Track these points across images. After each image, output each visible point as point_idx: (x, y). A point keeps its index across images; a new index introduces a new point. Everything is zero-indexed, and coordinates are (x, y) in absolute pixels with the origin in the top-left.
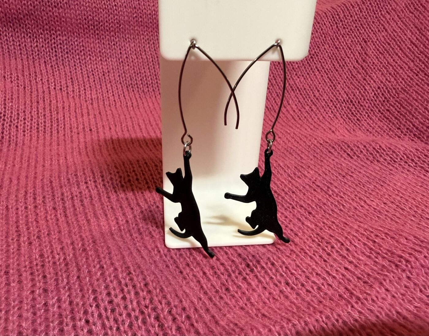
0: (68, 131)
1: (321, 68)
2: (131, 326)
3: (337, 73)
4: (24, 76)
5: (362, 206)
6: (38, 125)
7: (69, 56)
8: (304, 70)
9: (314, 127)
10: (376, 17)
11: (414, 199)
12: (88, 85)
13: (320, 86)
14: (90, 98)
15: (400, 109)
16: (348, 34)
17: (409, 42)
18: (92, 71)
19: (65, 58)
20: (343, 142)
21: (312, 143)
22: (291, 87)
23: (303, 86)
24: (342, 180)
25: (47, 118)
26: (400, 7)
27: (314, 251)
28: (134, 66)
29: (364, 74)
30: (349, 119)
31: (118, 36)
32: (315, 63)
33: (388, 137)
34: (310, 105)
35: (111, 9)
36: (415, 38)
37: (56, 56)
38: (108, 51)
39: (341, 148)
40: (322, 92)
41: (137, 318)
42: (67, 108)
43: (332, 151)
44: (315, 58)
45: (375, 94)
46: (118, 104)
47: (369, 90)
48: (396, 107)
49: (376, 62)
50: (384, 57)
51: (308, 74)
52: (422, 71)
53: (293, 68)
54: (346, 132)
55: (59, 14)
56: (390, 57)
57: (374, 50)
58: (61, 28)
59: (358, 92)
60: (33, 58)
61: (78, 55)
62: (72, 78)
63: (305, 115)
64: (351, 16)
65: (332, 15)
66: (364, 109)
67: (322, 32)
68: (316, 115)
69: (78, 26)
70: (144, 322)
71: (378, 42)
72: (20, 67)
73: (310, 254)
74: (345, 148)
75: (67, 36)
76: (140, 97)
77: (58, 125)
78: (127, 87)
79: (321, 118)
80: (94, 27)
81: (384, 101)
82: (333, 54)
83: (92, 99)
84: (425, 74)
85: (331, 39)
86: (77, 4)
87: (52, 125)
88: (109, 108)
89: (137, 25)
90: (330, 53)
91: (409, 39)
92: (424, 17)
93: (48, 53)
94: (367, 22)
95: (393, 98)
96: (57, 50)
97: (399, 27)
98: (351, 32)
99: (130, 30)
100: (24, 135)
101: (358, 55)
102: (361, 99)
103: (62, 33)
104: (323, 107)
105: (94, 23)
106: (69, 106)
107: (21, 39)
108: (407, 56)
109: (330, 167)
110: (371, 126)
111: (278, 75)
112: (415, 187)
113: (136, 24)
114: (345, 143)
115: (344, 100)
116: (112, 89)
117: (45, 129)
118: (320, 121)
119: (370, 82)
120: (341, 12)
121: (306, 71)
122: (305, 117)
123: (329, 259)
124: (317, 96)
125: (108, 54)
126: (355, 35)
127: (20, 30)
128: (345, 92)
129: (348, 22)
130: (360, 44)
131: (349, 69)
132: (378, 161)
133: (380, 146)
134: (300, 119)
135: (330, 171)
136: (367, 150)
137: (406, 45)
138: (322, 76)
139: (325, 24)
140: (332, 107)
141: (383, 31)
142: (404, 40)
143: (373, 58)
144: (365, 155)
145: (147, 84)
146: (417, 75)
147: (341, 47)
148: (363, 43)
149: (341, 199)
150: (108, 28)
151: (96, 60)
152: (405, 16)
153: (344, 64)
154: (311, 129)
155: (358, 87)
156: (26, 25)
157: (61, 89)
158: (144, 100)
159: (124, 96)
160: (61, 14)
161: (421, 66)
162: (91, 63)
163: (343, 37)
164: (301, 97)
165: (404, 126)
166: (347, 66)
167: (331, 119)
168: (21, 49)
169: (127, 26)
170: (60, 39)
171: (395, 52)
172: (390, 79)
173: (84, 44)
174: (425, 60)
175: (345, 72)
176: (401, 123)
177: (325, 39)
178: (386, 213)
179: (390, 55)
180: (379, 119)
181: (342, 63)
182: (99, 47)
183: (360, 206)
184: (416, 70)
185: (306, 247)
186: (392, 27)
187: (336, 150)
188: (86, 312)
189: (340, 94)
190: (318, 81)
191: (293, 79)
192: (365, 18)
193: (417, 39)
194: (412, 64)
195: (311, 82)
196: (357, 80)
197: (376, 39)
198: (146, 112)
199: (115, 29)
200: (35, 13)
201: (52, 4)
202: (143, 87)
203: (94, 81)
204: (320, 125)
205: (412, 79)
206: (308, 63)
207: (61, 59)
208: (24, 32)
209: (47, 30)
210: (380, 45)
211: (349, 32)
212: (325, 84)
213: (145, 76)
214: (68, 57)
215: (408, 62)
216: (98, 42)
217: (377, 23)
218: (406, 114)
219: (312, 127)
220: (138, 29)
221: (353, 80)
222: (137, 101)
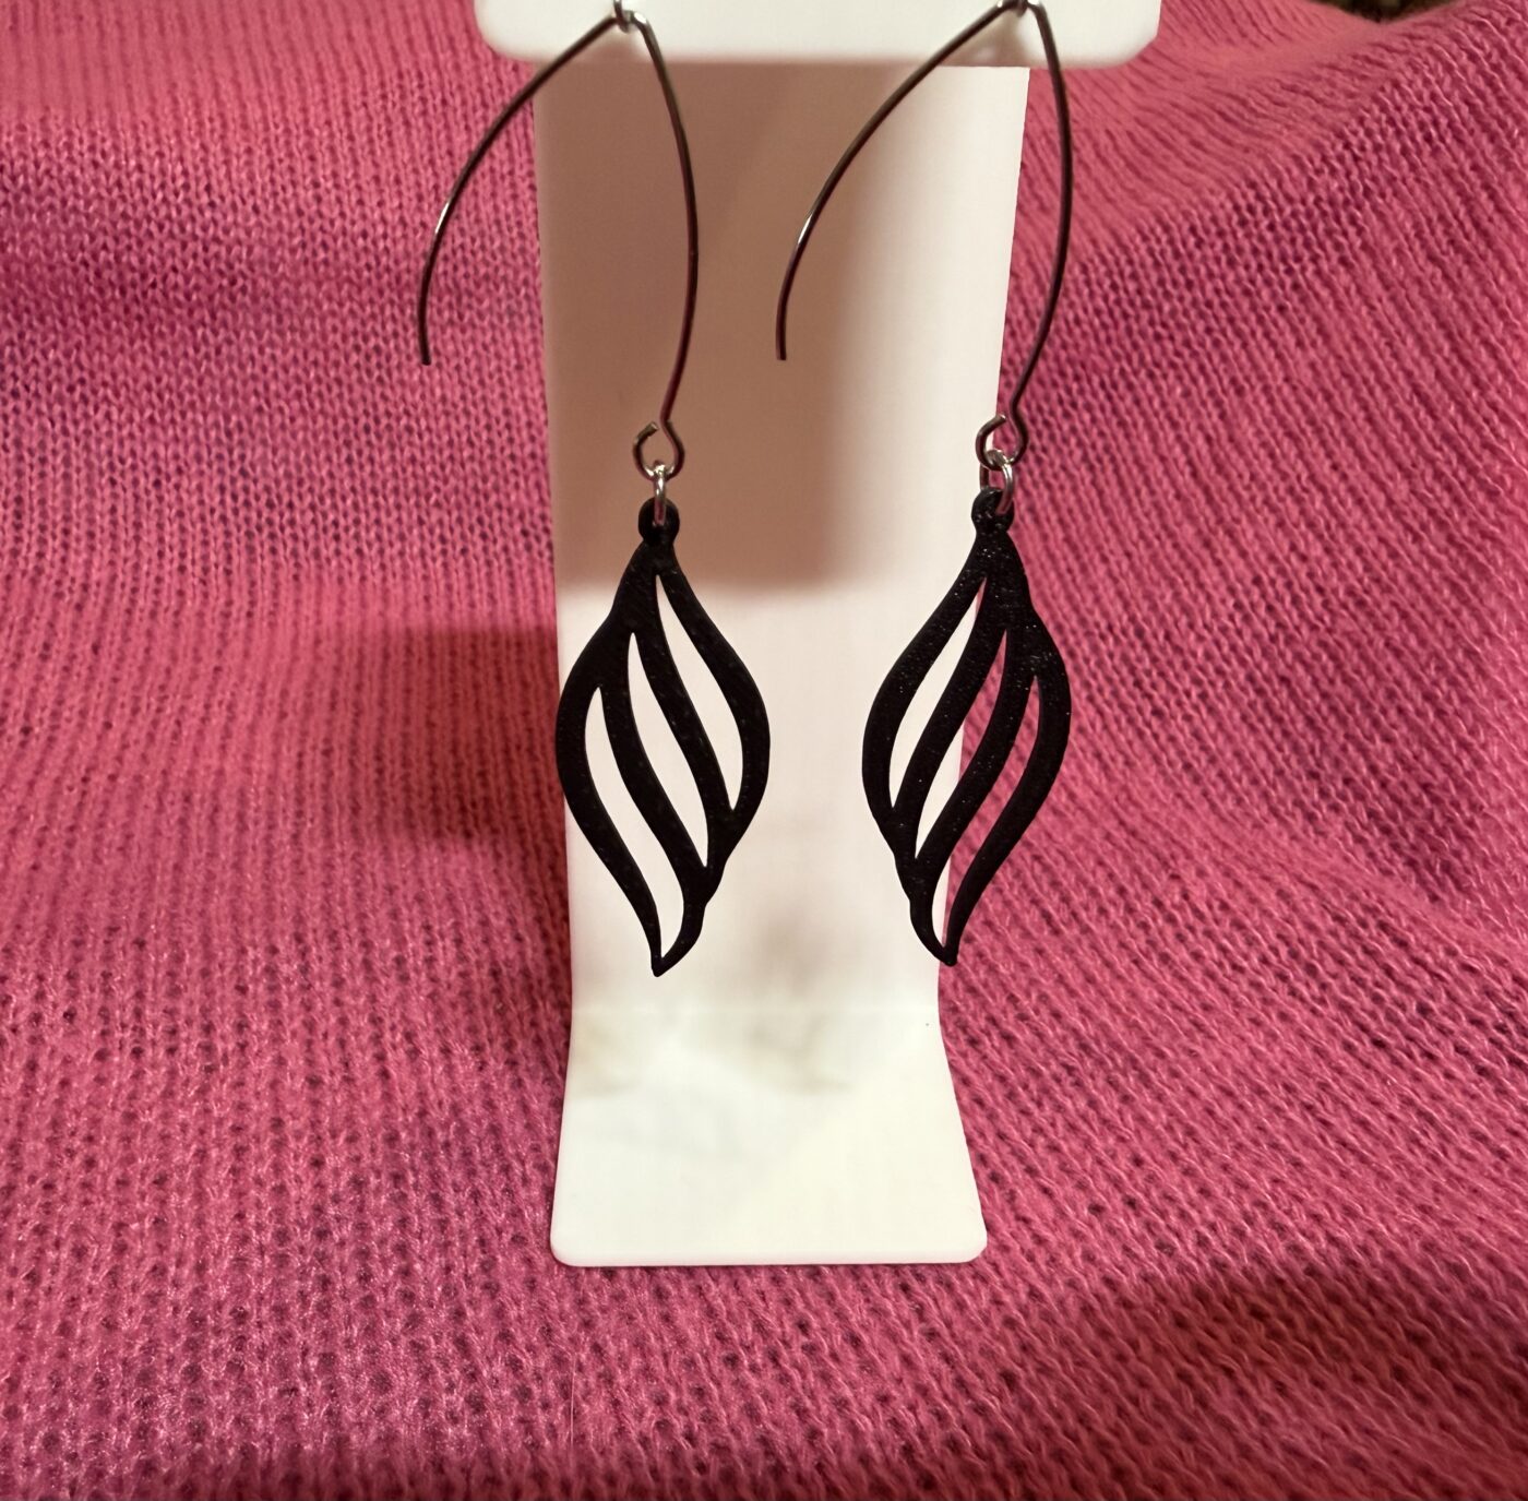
15: (1332, 682)
17: (1408, 389)
18: (111, 467)
26: (1393, 237)
29: (1207, 521)
30: (1124, 707)
35: (194, 220)
36: (1431, 374)
45: (1238, 606)
47: (1216, 587)
48: (1318, 673)
49: (1265, 473)
50: (1301, 455)
52: (1441, 524)
56: (1322, 453)
57: (1267, 423)
59: (1169, 594)
61: (60, 400)
66: (1186, 666)
69: (56, 291)
71: (1286, 391)
76: (297, 577)
78: (249, 535)
80: (123, 292)
81: (1273, 638)
84: (1451, 539)
89: (308, 277)
91: (1409, 376)
95: (1314, 628)
108: (1391, 453)
110: (1204, 748)
115: (1110, 628)
119: (1226, 552)
128: (1120, 594)
137: (1392, 401)
141: (1313, 344)
142: (1387, 378)
143: (1256, 456)
146: (1417, 539)
152: (1407, 274)
155: (1173, 574)
159: (228, 572)
161: (1438, 499)
171: (1344, 431)
172: (1308, 547)
174: (1455, 474)
180: (1244, 718)
184: (1415, 514)
186: (1350, 322)
189: (1097, 600)
193: (1438, 375)
194: (1404, 487)
196: (1176, 546)
197: (1281, 376)
205: (1394, 555)
210: (1292, 400)
215: (1391, 477)
217: (1295, 311)
221: (1162, 545)
222: (275, 594)
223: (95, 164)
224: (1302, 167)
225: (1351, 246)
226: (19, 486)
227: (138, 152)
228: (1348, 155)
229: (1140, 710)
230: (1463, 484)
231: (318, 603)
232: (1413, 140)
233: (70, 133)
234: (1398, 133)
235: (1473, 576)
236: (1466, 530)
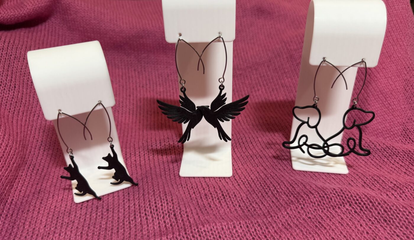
2: (163, 217)
41: (166, 214)
70: (169, 216)
188: (145, 210)
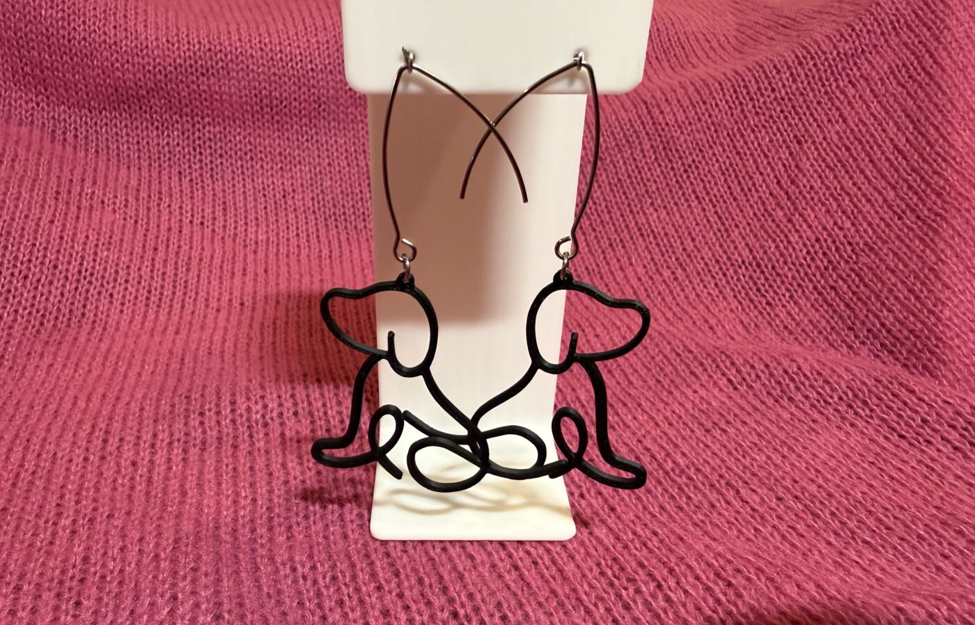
0: (201, 304)
1: (704, 192)
3: (734, 204)
4: (137, 200)
5: (728, 503)
6: (149, 292)
7: (224, 161)
8: (669, 196)
9: (674, 314)
10: (826, 93)
11: (847, 493)
12: (254, 215)
13: (697, 229)
14: (254, 239)
15: (858, 287)
16: (764, 126)
17: (892, 147)
18: (264, 189)
19: (217, 166)
20: (723, 352)
21: (661, 352)
22: (640, 229)
23: (663, 228)
24: (703, 439)
25: (167, 280)
26: (878, 73)
27: (597, 597)
28: (341, 179)
29: (789, 209)
30: (751, 300)
31: (315, 126)
32: (691, 183)
33: (825, 345)
34: (673, 267)
35: (304, 76)
36: (904, 140)
37: (201, 161)
38: (297, 152)
39: (718, 366)
40: (700, 242)
42: (206, 260)
43: (699, 371)
44: (693, 173)
45: (808, 252)
46: (304, 252)
47: (797, 243)
48: (850, 283)
49: (817, 184)
50: (836, 177)
51: (676, 204)
52: (913, 211)
53: (647, 191)
54: (740, 328)
55: (210, 88)
56: (847, 177)
57: (816, 160)
58: (213, 112)
59: (773, 246)
60: (160, 166)
61: (241, 158)
62: (224, 203)
63: (661, 289)
64: (773, 90)
65: (733, 86)
66: (783, 282)
67: (709, 121)
68: (683, 290)
69: (242, 108)
71: (825, 144)
72: (134, 182)
73: (587, 604)
74: (726, 367)
75: (222, 125)
76: (348, 239)
77: (185, 294)
78: (326, 219)
79: (692, 296)
80: (272, 109)
81: (826, 268)
82: (731, 165)
83: (256, 243)
84: (918, 217)
85: (728, 135)
86: (242, 69)
87: (174, 293)
88: (285, 260)
89: (352, 104)
90: (725, 163)
91: (892, 140)
92: (927, 95)
93: (187, 157)
94: (805, 101)
95: (847, 262)
96: (203, 151)
97: (872, 114)
98: (771, 121)
99: (338, 115)
100: (122, 311)
101: (783, 170)
102: (778, 261)
103: (214, 120)
104: (699, 274)
105: (271, 102)
106: (212, 257)
107: (142, 131)
108: (884, 177)
109: (684, 406)
110: (793, 319)
111: (617, 203)
112: (858, 464)
113: (349, 102)
114: (728, 356)
115: (743, 262)
116: (297, 223)
117: (160, 299)
118: (690, 303)
119: (801, 226)
120: (753, 81)
121: (673, 198)
122: (660, 293)
123: (623, 618)
124: (689, 249)
125: (294, 158)
126: (778, 129)
127: (141, 116)
128: (747, 245)
129: (765, 103)
130: (788, 147)
131: (760, 198)
132: (790, 399)
133: (799, 368)
134: (648, 296)
135: (680, 417)
136: (771, 375)
137: (883, 153)
138: (704, 210)
139: (717, 105)
140: (717, 274)
141: (837, 122)
142: (880, 142)
143: (812, 177)
144: (764, 385)
145: (364, 214)
146: (900, 218)
147: (748, 152)
148: (795, 147)
149: (688, 482)
150: (297, 112)
151: (272, 168)
152: (886, 91)
153: (750, 186)
154: (668, 319)
155: (774, 236)
156: (151, 108)
157: (202, 223)
158: (354, 245)
159: (318, 237)
160: (213, 88)
161: (911, 199)
162: (262, 174)
163: (753, 131)
164: (657, 249)
165: (863, 323)
166: (757, 191)
167: (713, 300)
168: (139, 150)
169: (333, 107)
170: (209, 132)
171: (858, 166)
172: (843, 223)
173: (252, 140)
174: (919, 186)
175: (752, 202)
176: (856, 316)
177: (715, 135)
178: (776, 522)
179: (847, 172)
180: (812, 306)
181: (747, 184)
182: (279, 145)
183: (723, 503)
184: (898, 206)
185: (582, 586)
186: (857, 113)
187: (705, 370)
189: (736, 248)
190: (695, 219)
191: (645, 213)
192: (802, 94)
193: (907, 140)
194: (892, 194)
195: (681, 221)
196: (773, 221)
197: (821, 137)
198: (353, 269)
199: (310, 113)
200: (166, 85)
201: (197, 70)
202: (355, 220)
203: (266, 208)
204: (687, 313)
205: (888, 225)
206: (677, 181)
207: (209, 167)
208: (146, 119)
209: (187, 115)
210: (828, 150)
211: (766, 121)
212: (708, 226)
213: (362, 199)
214: (221, 163)
215: (884, 188)
216: (279, 137)
217: (826, 104)
218: (869, 298)
219: (669, 315)
220: (354, 111)
221: (766, 220)
222: (340, 247)
223: (262, 49)
224: (830, 39)
225: (854, 75)
226: (224, 197)
227: (280, 43)
228: (854, 34)
229: (760, 302)
230: (923, 191)
231: (360, 251)
232: (887, 28)
233: (250, 35)
234: (879, 25)
235: (931, 234)
236: (926, 212)
